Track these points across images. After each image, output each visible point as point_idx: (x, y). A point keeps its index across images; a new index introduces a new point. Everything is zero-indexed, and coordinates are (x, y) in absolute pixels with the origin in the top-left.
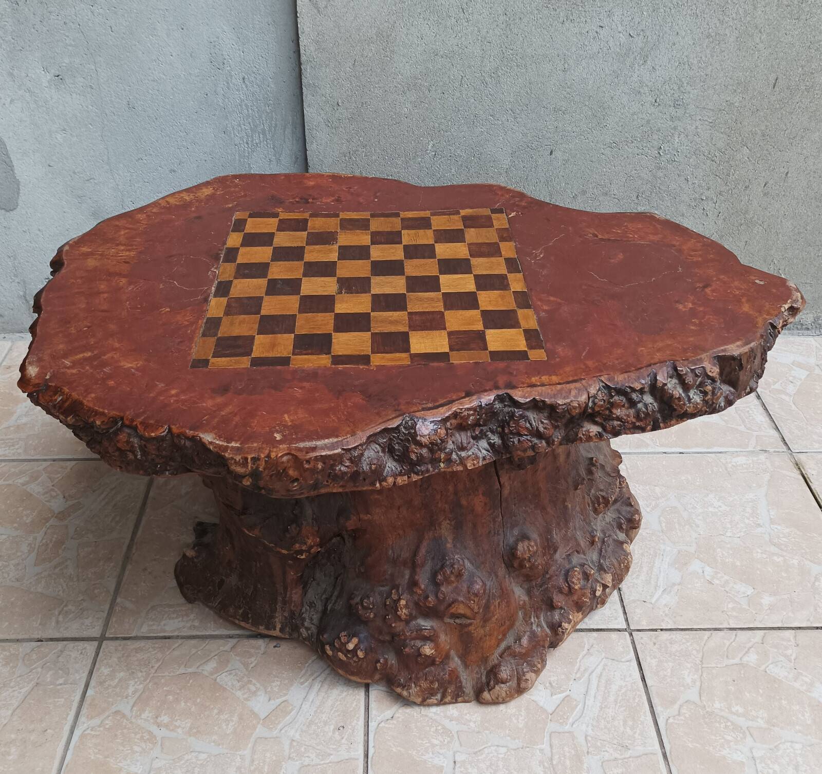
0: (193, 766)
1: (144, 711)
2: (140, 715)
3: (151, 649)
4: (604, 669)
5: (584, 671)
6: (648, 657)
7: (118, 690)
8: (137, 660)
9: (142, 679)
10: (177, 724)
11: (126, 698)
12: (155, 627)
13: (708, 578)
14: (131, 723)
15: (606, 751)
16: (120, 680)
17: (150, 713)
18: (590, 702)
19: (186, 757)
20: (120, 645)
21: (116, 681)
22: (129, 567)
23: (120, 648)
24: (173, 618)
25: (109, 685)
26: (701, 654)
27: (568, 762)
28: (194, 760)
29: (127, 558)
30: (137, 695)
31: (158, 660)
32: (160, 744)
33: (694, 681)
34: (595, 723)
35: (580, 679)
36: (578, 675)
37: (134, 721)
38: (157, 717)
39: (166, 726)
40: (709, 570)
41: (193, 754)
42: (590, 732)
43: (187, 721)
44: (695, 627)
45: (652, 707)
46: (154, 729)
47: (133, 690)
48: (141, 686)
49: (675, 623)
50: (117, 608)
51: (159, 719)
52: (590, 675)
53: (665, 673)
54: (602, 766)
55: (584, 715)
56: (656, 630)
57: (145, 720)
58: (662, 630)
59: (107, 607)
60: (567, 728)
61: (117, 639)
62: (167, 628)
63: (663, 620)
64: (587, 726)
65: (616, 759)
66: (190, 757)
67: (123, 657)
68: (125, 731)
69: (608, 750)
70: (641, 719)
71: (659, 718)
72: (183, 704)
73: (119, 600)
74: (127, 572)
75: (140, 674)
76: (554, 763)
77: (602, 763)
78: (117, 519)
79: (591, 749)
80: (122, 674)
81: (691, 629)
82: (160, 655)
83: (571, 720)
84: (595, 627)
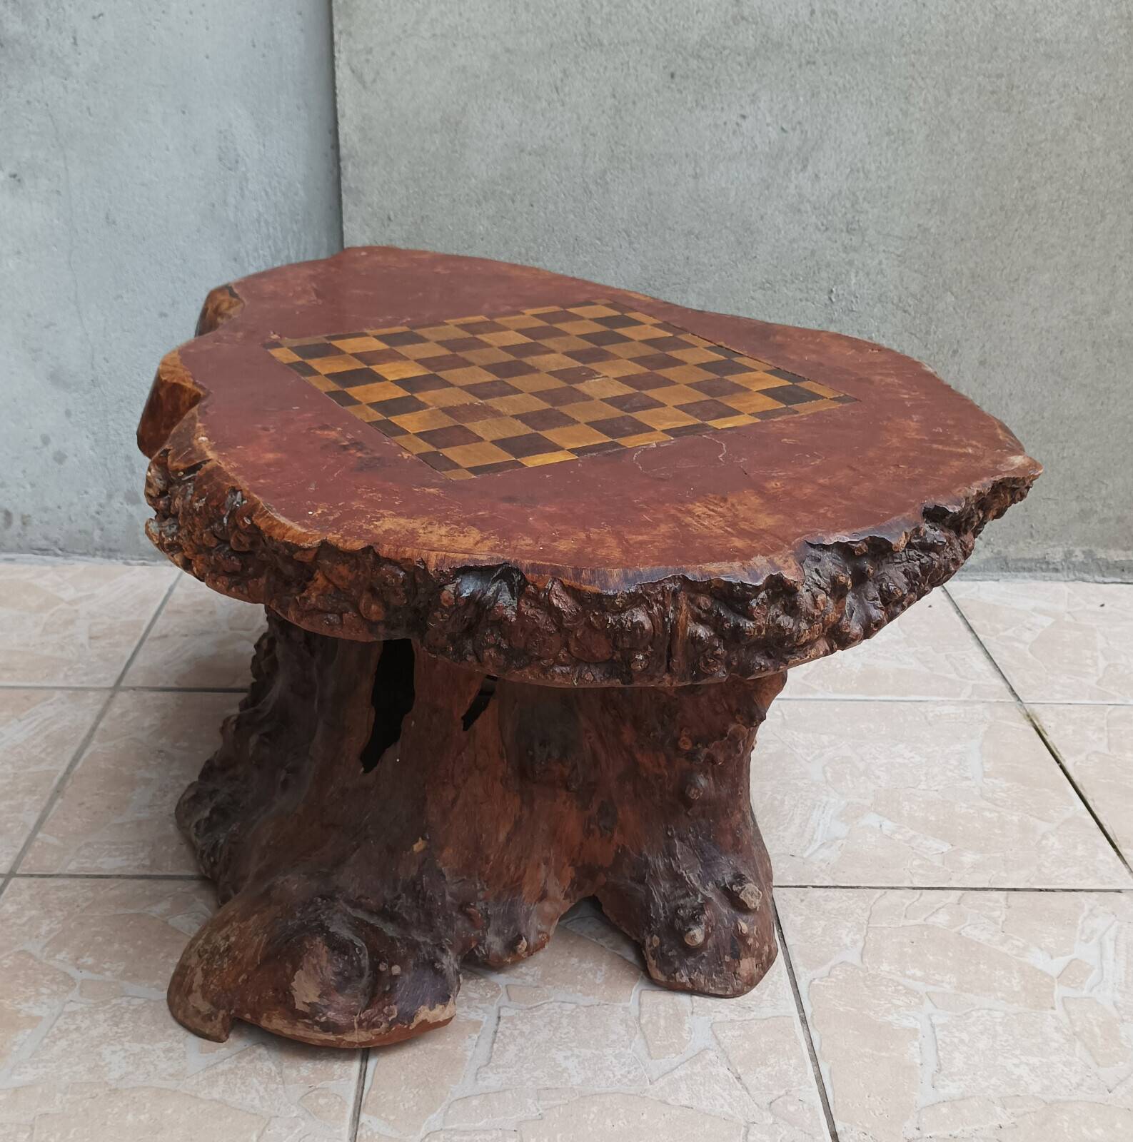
0: (123, 1011)
1: (59, 951)
2: (54, 956)
3: (78, 888)
6: (791, 915)
7: (26, 929)
8: (58, 898)
9: (62, 918)
10: (106, 966)
11: (37, 937)
12: (87, 865)
13: (888, 833)
14: (41, 963)
15: (720, 1012)
16: (30, 919)
17: (68, 954)
19: (114, 1002)
20: (35, 883)
21: (25, 919)
22: (60, 801)
23: (35, 885)
24: (115, 856)
25: (14, 923)
26: (868, 913)
27: (662, 1022)
28: (124, 1005)
29: (58, 791)
30: (55, 933)
31: (87, 899)
32: (78, 986)
33: (854, 942)
37: (44, 961)
38: (77, 959)
39: (90, 968)
40: (888, 825)
41: (124, 998)
43: (120, 964)
44: (862, 885)
45: (791, 967)
46: (72, 971)
47: (48, 928)
48: (60, 925)
49: (834, 880)
50: (36, 844)
51: (80, 961)
53: (814, 932)
54: (711, 1027)
56: (806, 887)
57: (62, 961)
58: (814, 887)
59: (22, 842)
61: (32, 876)
62: (104, 866)
63: (817, 877)
65: (732, 1021)
66: (119, 1001)
67: (38, 894)
68: (30, 972)
69: (722, 1011)
70: (773, 979)
71: (800, 978)
72: (116, 946)
73: (40, 835)
74: (55, 806)
75: (59, 914)
77: (712, 1024)
78: (49, 750)
79: (697, 1010)
80: (33, 912)
81: (858, 887)
82: (90, 894)
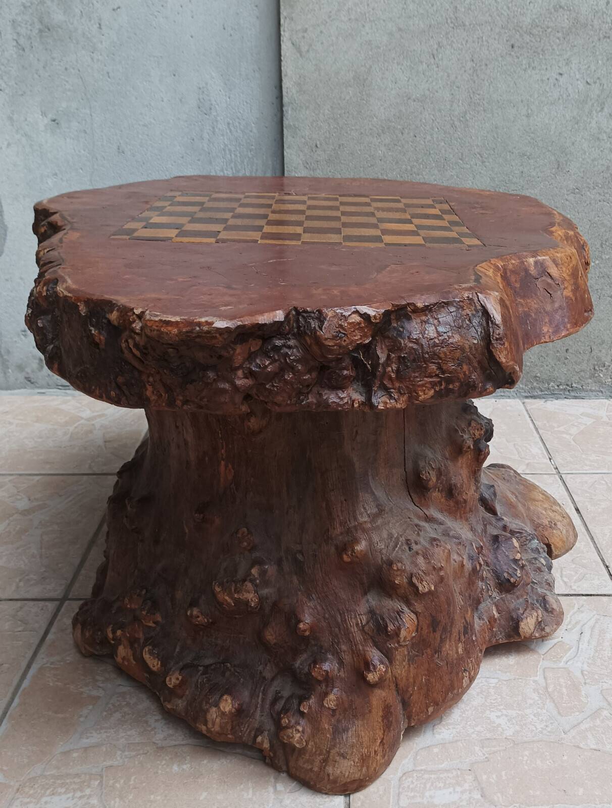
4: (596, 622)
5: (576, 623)
18: (584, 646)
27: (564, 690)
34: (590, 661)
35: (572, 629)
36: (569, 627)
42: (585, 667)
52: (582, 627)
54: (601, 693)
55: (578, 655)
60: (562, 664)
64: (583, 664)
76: (550, 690)
77: (601, 691)
79: (588, 681)
83: (565, 659)
84: (584, 593)
